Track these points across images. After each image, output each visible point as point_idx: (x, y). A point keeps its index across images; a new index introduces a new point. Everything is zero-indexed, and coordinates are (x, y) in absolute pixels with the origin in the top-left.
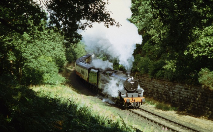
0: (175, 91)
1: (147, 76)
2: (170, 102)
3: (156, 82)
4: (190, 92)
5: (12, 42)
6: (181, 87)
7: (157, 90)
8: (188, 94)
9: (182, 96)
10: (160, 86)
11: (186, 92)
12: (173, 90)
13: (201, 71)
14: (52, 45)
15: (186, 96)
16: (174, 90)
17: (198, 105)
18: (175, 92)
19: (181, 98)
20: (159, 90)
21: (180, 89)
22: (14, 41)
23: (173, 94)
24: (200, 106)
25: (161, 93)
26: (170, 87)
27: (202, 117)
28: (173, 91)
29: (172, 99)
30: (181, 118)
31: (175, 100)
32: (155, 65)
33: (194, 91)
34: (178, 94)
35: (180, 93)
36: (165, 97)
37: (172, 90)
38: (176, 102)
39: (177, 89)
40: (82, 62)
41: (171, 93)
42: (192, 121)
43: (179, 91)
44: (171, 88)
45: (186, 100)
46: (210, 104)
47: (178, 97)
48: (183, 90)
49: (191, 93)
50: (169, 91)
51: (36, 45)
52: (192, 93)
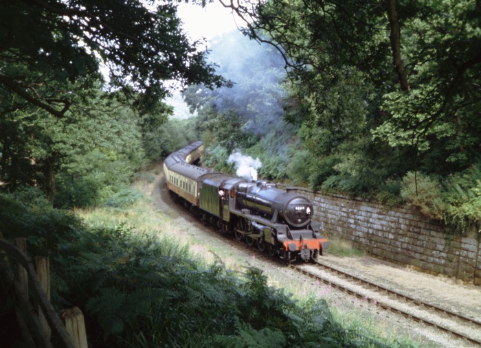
0: (359, 217)
1: (306, 189)
2: (350, 239)
3: (322, 200)
4: (388, 218)
5: (34, 122)
6: (369, 209)
7: (326, 217)
8: (384, 222)
9: (372, 228)
10: (331, 208)
11: (379, 219)
12: (356, 216)
13: (406, 175)
14: (115, 126)
15: (380, 227)
16: (358, 215)
17: (401, 245)
18: (358, 220)
19: (371, 231)
20: (330, 216)
21: (369, 214)
22: (39, 118)
23: (356, 223)
24: (405, 246)
25: (333, 221)
26: (350, 210)
27: (410, 267)
28: (355, 219)
29: (353, 234)
30: (370, 269)
31: (359, 237)
32: (322, 167)
33: (394, 217)
34: (366, 223)
35: (368, 222)
36: (340, 229)
37: (353, 216)
38: (361, 239)
39: (363, 214)
40: (180, 164)
41: (352, 221)
42: (390, 275)
43: (367, 217)
44: (352, 212)
45: (380, 234)
46: (425, 242)
47: (366, 230)
48: (375, 216)
49: (389, 221)
50: (348, 217)
51: (85, 128)
52: (392, 222)
